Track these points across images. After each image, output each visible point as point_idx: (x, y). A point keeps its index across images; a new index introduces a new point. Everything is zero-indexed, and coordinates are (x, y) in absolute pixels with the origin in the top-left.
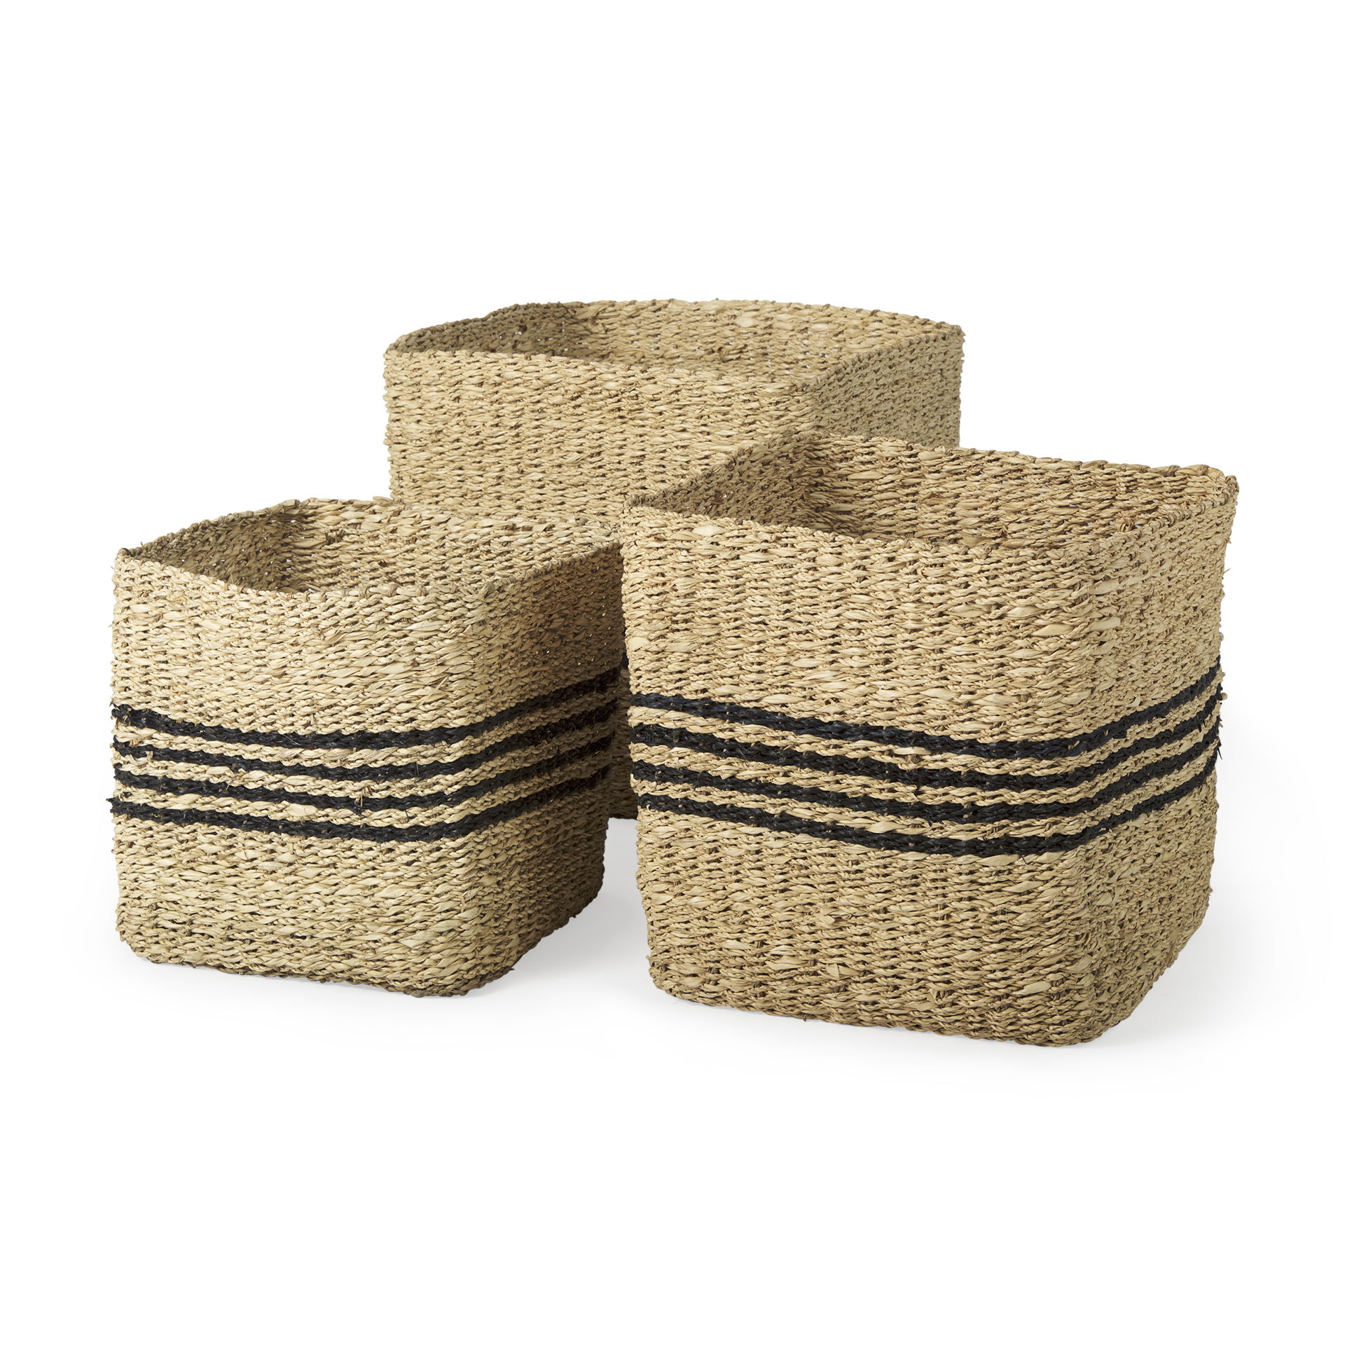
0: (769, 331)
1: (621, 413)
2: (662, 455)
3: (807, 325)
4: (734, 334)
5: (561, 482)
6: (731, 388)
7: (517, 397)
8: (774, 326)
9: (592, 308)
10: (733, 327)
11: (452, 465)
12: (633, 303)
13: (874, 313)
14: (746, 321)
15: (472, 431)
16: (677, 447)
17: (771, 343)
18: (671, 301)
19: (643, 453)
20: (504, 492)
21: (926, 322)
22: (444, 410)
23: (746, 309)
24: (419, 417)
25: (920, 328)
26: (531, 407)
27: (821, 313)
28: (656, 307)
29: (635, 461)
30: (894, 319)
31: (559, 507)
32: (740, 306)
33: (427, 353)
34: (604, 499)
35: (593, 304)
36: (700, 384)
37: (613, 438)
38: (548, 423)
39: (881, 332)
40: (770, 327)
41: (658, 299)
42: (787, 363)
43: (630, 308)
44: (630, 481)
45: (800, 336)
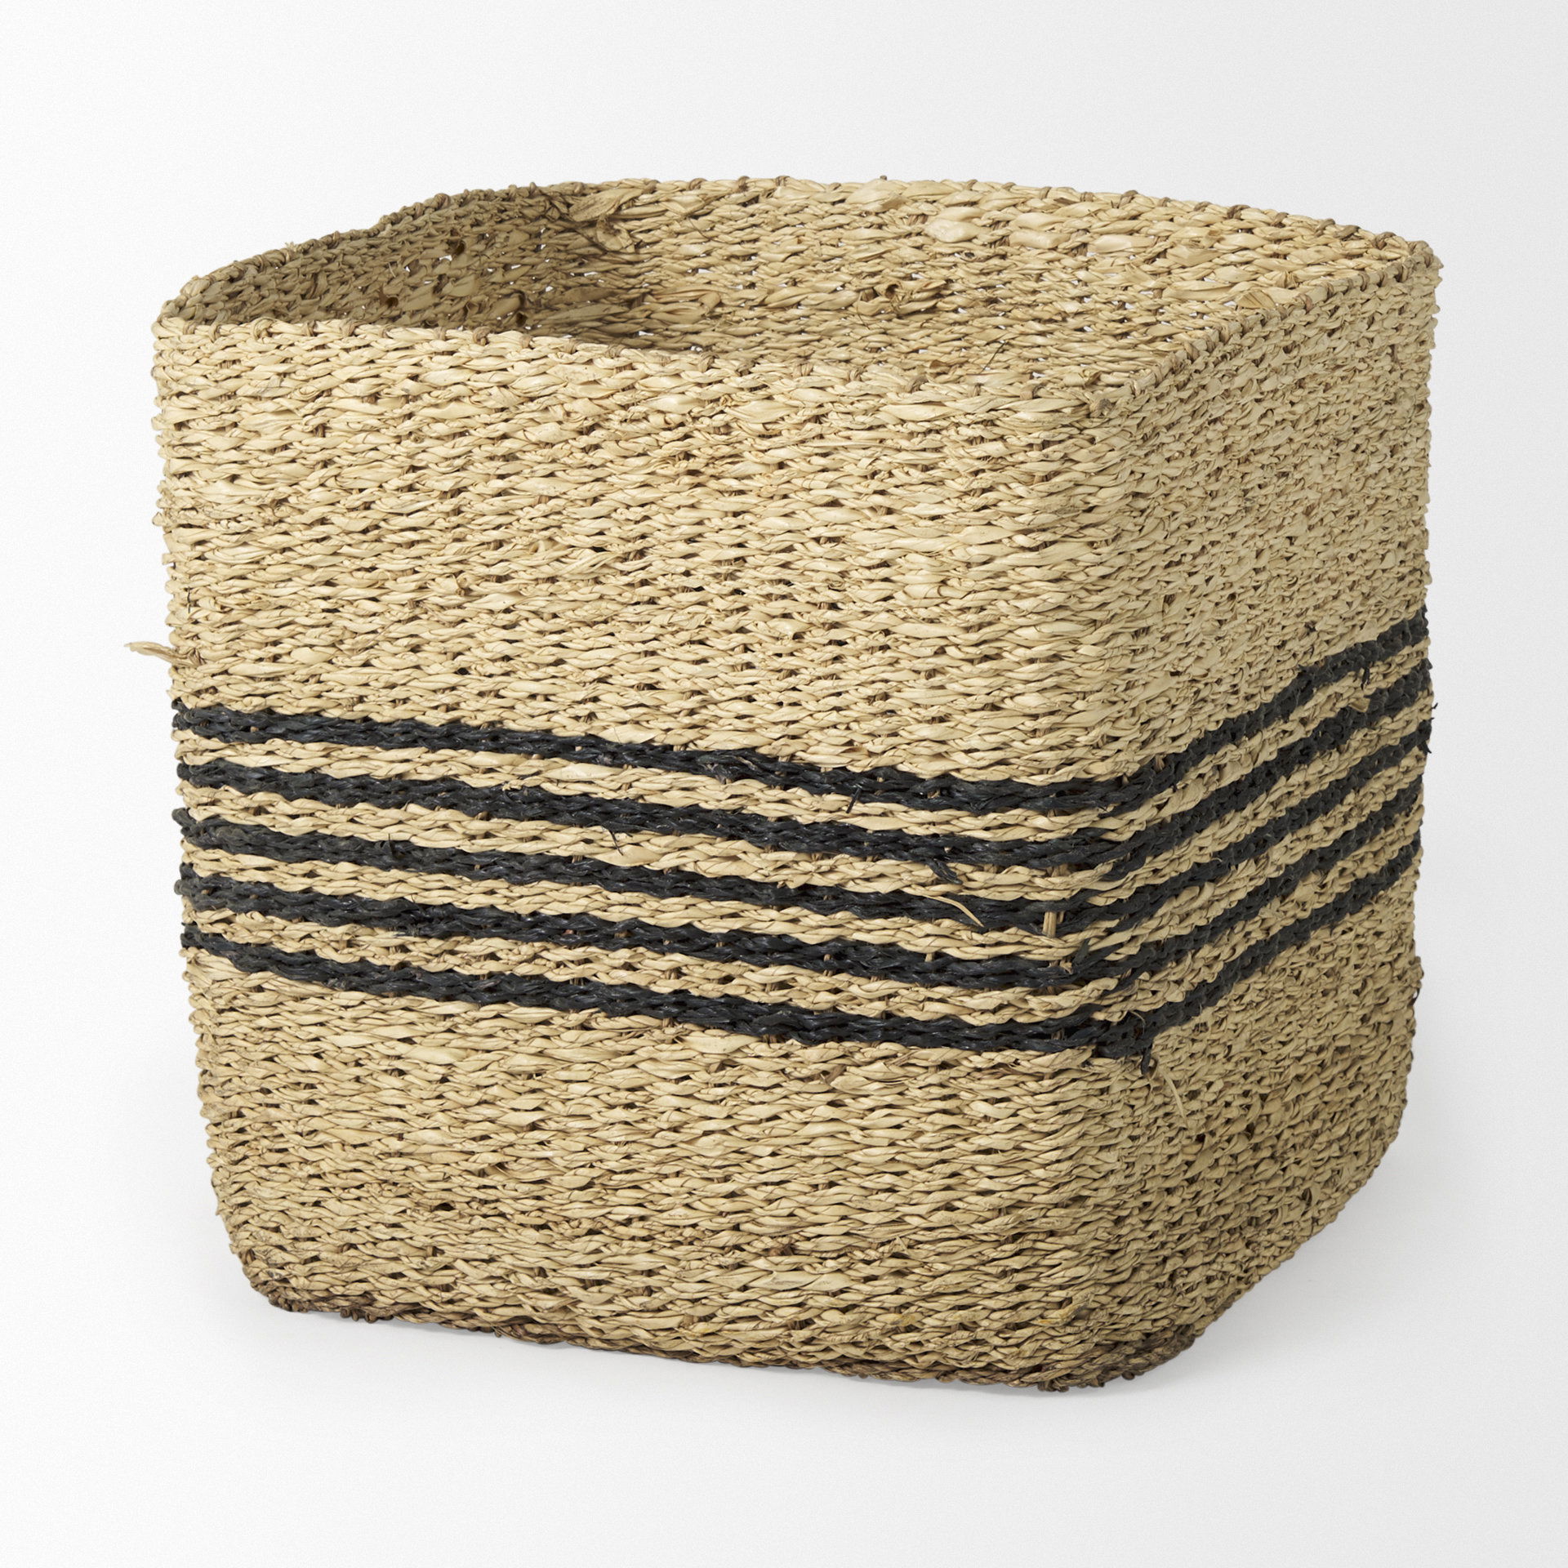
0: (1001, 249)
1: (692, 464)
2: (785, 557)
3: (1085, 238)
4: (921, 255)
5: (555, 616)
6: (939, 411)
7: (456, 426)
8: (1012, 239)
9: (605, 196)
10: (920, 240)
11: (310, 576)
12: (697, 184)
13: (1234, 213)
14: (947, 228)
15: (355, 500)
16: (817, 540)
17: (1005, 276)
18: (781, 181)
19: (740, 552)
20: (426, 635)
21: (1351, 234)
22: (290, 454)
23: (948, 200)
24: (234, 469)
25: (1337, 247)
26: (489, 449)
27: (1116, 213)
28: (749, 195)
29: (723, 569)
30: (1281, 225)
31: (552, 670)
32: (936, 195)
33: (252, 327)
34: (653, 653)
35: (608, 187)
36: (872, 402)
37: (672, 519)
38: (525, 485)
39: (1249, 255)
40: (1003, 240)
41: (752, 176)
42: (1038, 320)
43: (691, 197)
44: (711, 614)
45: (1068, 261)
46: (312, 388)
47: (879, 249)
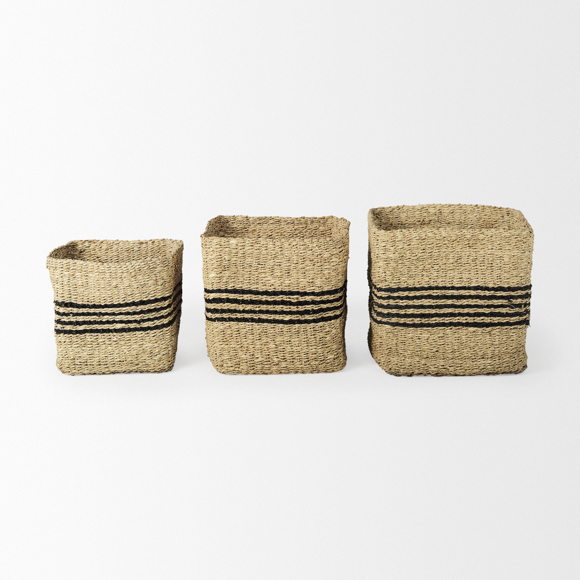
46: (408, 239)
47: (421, 215)
